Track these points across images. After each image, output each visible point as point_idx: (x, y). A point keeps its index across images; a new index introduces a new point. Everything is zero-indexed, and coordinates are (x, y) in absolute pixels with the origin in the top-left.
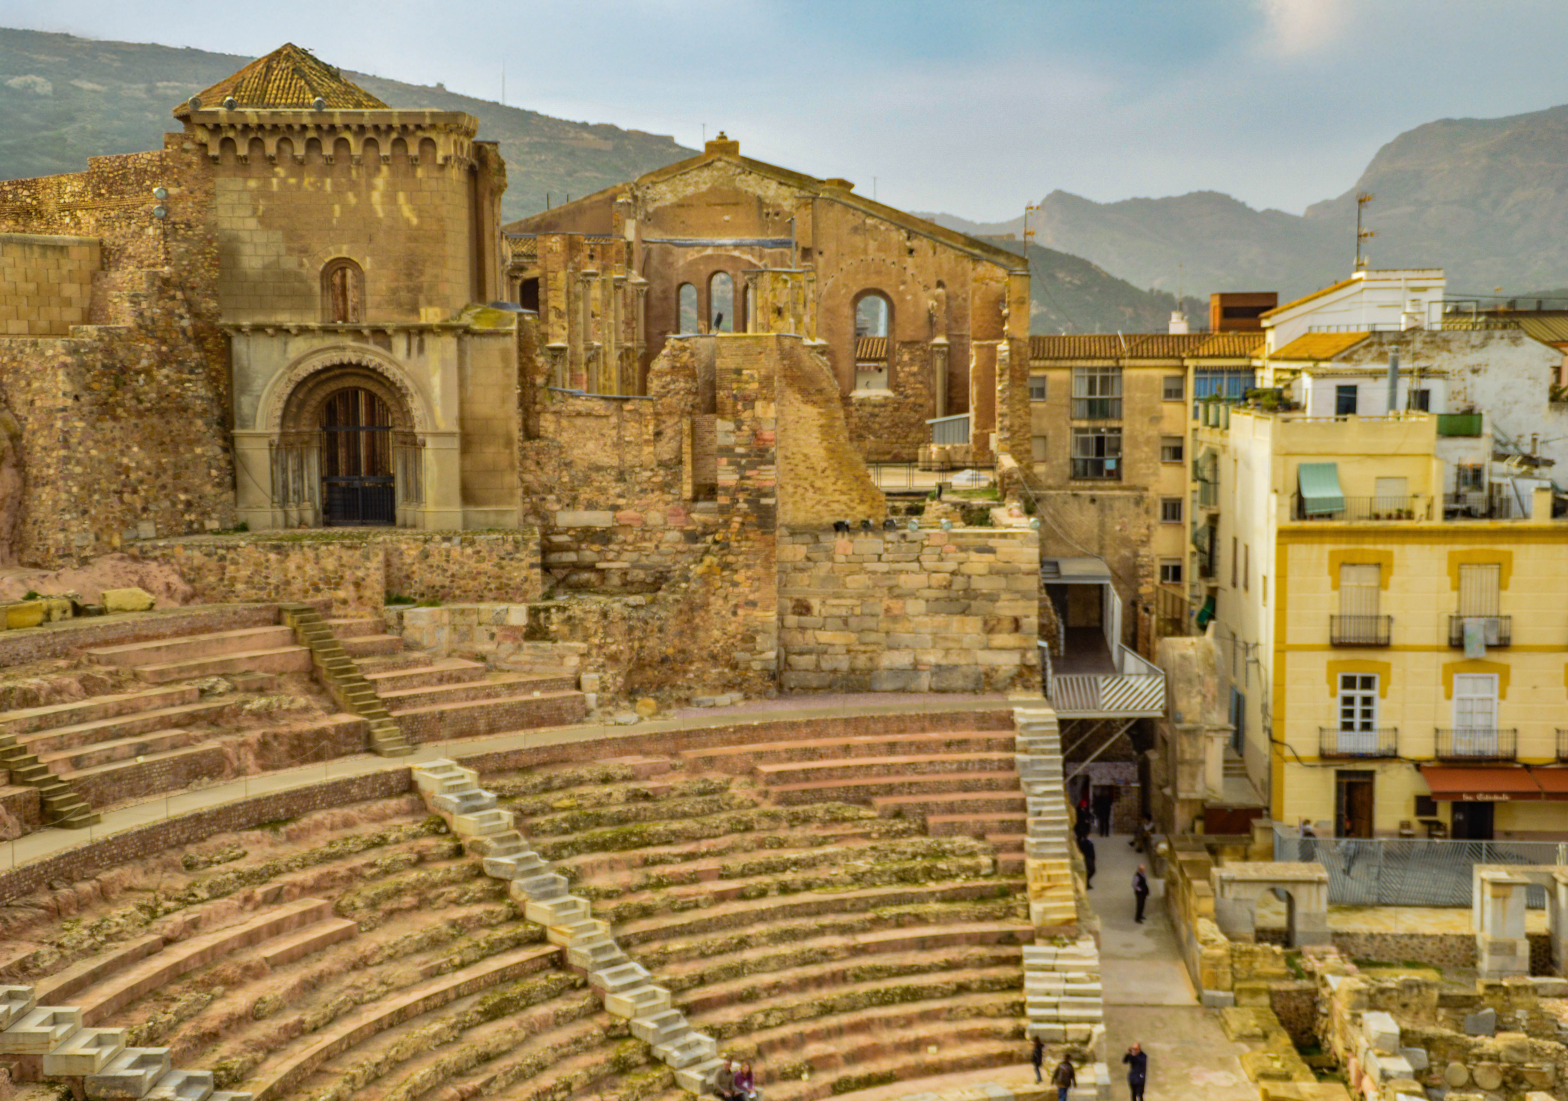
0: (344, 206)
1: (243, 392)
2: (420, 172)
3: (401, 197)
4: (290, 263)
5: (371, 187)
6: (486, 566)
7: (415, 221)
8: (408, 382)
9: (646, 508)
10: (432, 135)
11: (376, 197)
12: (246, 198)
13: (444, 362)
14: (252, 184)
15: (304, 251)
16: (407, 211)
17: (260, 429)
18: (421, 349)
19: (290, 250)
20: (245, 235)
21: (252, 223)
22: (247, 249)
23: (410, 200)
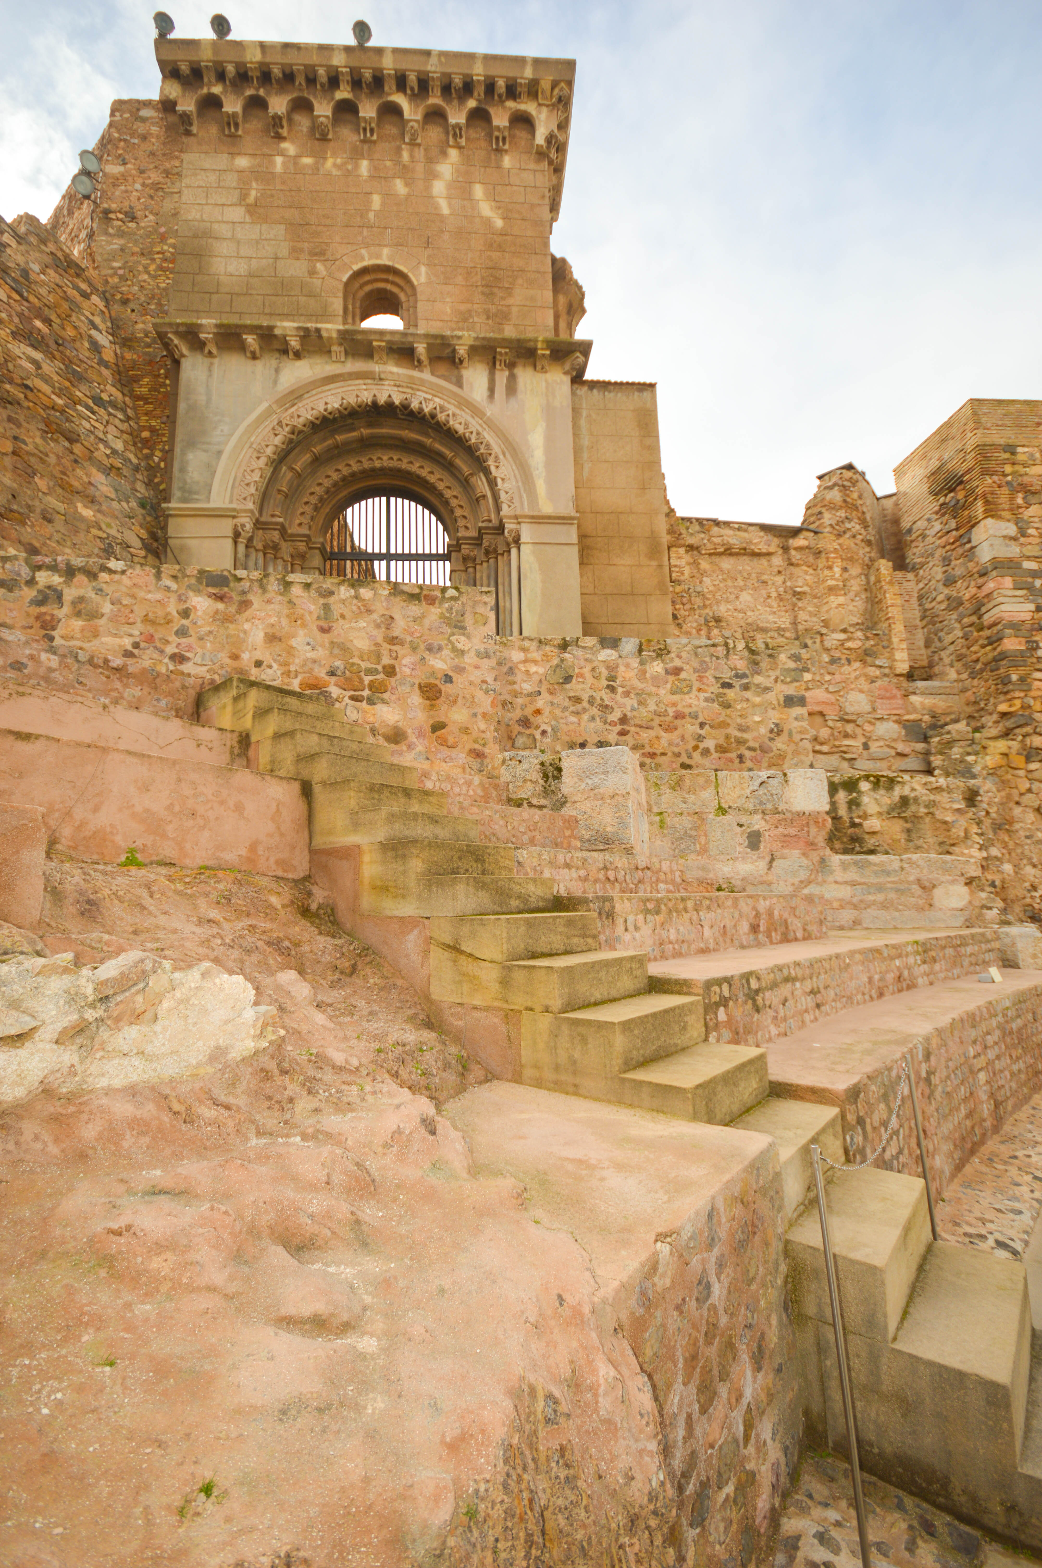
0: (388, 195)
1: (191, 444)
2: (507, 161)
3: (478, 191)
4: (296, 269)
5: (431, 176)
6: (695, 701)
7: (499, 223)
8: (489, 437)
9: (845, 686)
10: (529, 107)
11: (439, 188)
12: (231, 180)
13: (549, 411)
14: (242, 162)
15: (319, 253)
16: (486, 209)
17: (219, 499)
18: (511, 389)
19: (295, 252)
20: (224, 230)
21: (237, 214)
22: (224, 248)
23: (491, 196)
